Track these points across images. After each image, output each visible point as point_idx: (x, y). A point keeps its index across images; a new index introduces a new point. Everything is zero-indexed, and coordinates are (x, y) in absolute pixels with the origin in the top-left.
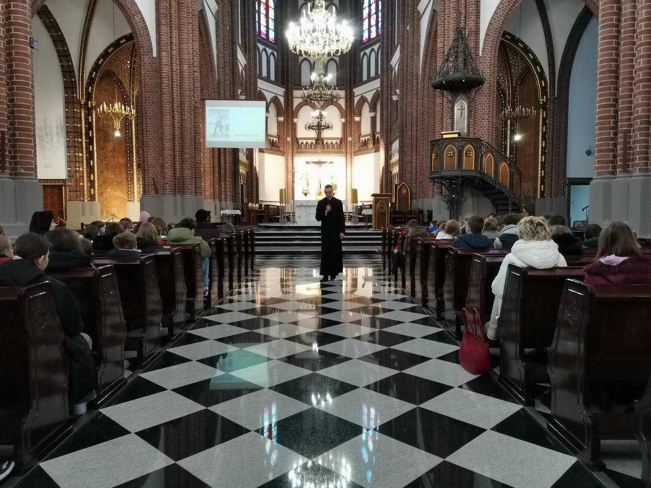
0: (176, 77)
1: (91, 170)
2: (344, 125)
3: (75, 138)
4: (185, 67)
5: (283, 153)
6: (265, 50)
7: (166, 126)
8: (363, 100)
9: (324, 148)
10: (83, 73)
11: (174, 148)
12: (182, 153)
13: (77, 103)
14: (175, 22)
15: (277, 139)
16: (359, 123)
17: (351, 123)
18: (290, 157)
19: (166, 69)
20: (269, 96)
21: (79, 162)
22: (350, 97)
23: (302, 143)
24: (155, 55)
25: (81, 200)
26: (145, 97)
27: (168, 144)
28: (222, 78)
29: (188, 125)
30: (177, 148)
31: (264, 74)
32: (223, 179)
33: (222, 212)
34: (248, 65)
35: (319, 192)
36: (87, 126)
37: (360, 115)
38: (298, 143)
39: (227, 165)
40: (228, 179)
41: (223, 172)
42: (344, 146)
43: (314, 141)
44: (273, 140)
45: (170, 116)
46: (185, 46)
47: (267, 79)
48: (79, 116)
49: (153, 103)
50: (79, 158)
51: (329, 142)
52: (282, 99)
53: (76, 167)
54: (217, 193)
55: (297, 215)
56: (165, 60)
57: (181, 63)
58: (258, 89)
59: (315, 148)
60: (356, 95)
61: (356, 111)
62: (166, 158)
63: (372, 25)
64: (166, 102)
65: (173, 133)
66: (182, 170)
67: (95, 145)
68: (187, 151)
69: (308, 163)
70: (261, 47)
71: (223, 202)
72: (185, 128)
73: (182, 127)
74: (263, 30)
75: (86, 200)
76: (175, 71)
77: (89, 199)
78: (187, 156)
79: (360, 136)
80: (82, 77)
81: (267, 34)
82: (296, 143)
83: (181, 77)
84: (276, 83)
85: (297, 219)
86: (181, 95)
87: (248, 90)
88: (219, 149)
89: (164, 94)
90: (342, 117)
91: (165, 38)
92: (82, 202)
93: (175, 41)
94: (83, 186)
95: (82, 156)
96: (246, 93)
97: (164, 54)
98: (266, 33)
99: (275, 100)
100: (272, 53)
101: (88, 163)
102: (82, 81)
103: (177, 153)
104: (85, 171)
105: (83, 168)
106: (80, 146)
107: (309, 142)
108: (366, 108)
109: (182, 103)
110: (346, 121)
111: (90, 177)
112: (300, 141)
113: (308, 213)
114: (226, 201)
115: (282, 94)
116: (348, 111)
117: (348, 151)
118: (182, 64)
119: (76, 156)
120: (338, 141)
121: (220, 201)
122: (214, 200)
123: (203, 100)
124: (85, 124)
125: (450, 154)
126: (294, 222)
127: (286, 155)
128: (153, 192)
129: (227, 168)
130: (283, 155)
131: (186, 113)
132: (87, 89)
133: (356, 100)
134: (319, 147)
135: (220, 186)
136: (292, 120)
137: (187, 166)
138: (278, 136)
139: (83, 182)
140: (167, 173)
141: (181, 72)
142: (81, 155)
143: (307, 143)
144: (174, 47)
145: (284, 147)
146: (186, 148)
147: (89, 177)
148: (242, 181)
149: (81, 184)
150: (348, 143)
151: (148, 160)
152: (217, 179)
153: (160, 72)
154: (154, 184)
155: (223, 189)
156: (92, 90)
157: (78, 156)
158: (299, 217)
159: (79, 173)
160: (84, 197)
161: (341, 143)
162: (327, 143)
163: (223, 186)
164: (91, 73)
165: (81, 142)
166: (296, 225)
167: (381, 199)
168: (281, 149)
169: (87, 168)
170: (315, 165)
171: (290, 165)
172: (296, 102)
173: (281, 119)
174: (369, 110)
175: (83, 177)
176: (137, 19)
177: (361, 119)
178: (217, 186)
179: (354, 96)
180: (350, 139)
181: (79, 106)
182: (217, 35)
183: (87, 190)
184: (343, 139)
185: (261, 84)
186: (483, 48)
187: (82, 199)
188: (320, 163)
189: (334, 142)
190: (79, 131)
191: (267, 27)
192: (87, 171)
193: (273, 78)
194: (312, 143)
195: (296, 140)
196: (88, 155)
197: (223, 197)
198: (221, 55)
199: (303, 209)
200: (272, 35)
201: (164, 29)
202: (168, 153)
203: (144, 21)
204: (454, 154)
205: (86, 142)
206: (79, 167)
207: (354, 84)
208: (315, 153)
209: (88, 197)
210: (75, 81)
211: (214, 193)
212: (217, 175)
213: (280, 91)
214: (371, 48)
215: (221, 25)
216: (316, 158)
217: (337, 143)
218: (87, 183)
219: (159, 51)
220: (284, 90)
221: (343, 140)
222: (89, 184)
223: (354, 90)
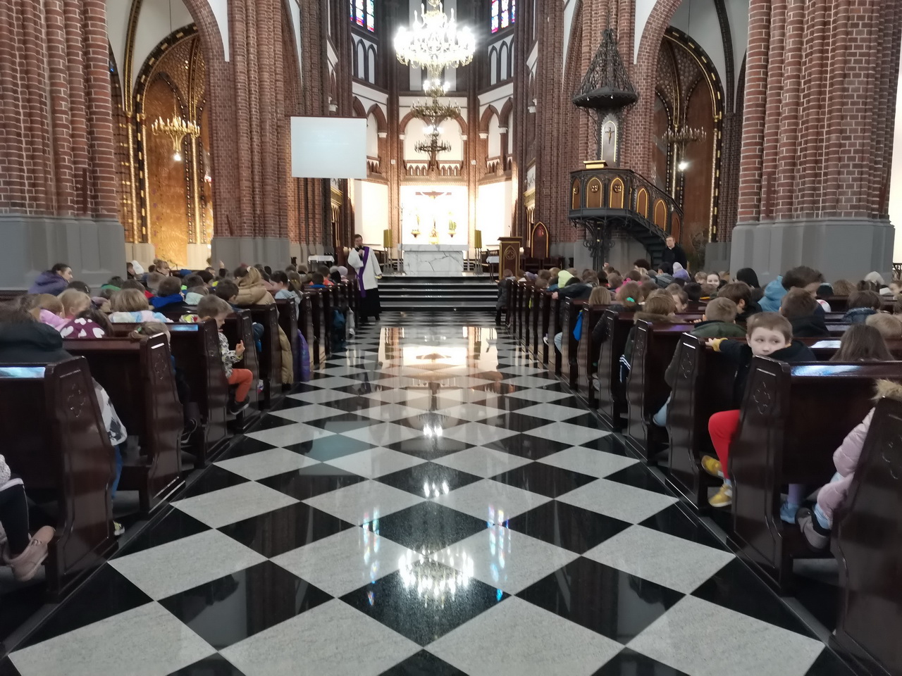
0: (254, 88)
1: (142, 203)
2: (466, 145)
3: (120, 161)
4: (266, 75)
5: (385, 181)
6: (361, 42)
7: (243, 150)
8: (491, 110)
9: (440, 174)
10: (129, 77)
11: (253, 178)
12: (263, 183)
13: (122, 116)
14: (253, 17)
15: (378, 162)
16: (486, 142)
17: (475, 142)
18: (395, 186)
19: (242, 78)
20: (367, 105)
21: (126, 192)
22: (473, 106)
23: (411, 167)
24: (227, 59)
25: (131, 242)
26: (216, 113)
27: (245, 173)
28: (308, 84)
29: (269, 148)
30: (257, 178)
31: (361, 74)
32: (310, 216)
33: (310, 258)
34: (340, 64)
35: (434, 232)
36: (136, 146)
37: (487, 130)
38: (405, 167)
39: (316, 198)
40: (317, 216)
41: (310, 206)
42: (465, 172)
43: (426, 165)
44: (373, 164)
45: (247, 137)
46: (264, 48)
47: (365, 82)
48: (125, 133)
49: (226, 120)
50: (126, 188)
51: (447, 166)
52: (384, 109)
53: (123, 199)
54: (303, 233)
55: (405, 263)
56: (241, 66)
57: (260, 70)
58: (353, 95)
59: (428, 174)
60: (481, 103)
61: (482, 125)
62: (244, 190)
63: (503, 10)
64: (242, 119)
65: (252, 159)
66: (263, 205)
67: (146, 171)
68: (270, 182)
69: (418, 194)
70: (356, 38)
71: (311, 245)
72: (266, 152)
73: (262, 152)
74: (359, 15)
75: (136, 242)
76: (253, 81)
77: (140, 240)
78: (269, 188)
79: (486, 158)
80: (129, 82)
81: (365, 21)
82: (402, 167)
83: (261, 87)
84: (376, 86)
85: (406, 268)
86: (261, 111)
87: (340, 97)
88: (306, 179)
89: (240, 109)
90: (463, 133)
91: (240, 38)
92: (131, 244)
93: (253, 41)
94: (132, 223)
95: (131, 186)
96: (338, 102)
97: (239, 58)
98: (362, 19)
99: (375, 110)
100: (371, 47)
101: (138, 194)
102: (129, 86)
103: (257, 185)
104: (134, 205)
105: (132, 200)
106: (127, 172)
107: (421, 166)
108: (495, 122)
109: (262, 122)
110: (469, 138)
111: (141, 212)
112: (408, 165)
113: (419, 260)
114: (315, 244)
115: (385, 102)
116: (471, 125)
117: (472, 179)
118: (262, 72)
119: (122, 184)
120: (458, 165)
121: (308, 244)
122: (300, 243)
123: (288, 116)
124: (134, 143)
125: (594, 189)
126: (402, 271)
127: (389, 183)
128: (227, 233)
129: (316, 202)
130: (386, 184)
131: (268, 134)
132: (135, 97)
133: (482, 110)
134: (433, 175)
135: (307, 225)
136: (398, 137)
137: (269, 200)
138: (380, 159)
139: (132, 219)
140: (245, 210)
141: (261, 81)
142: (128, 183)
143: (417, 168)
144: (252, 50)
145: (387, 172)
146: (268, 179)
147: (139, 212)
148: (334, 218)
149: (130, 221)
150: (471, 168)
151: (220, 192)
152: (303, 216)
153: (235, 81)
154: (229, 223)
155: (311, 229)
156: (141, 99)
157: (126, 185)
158: (409, 265)
159: (127, 207)
160: (133, 237)
161: (462, 167)
162: (443, 168)
163: (311, 226)
164: (139, 77)
165: (129, 167)
166: (404, 275)
167: (510, 244)
168: (384, 175)
169: (136, 201)
170: (428, 196)
171: (395, 196)
172: (403, 113)
173: (383, 135)
174: (498, 124)
175: (132, 212)
176: (204, 12)
177: (488, 137)
178: (303, 225)
179: (479, 106)
180: (473, 162)
181: (124, 119)
182: (302, 29)
183: (138, 228)
184: (465, 163)
185: (357, 89)
186: (639, 55)
187: (131, 240)
188: (434, 194)
189: (453, 166)
190: (125, 152)
191: (365, 12)
192: (137, 204)
193: (372, 80)
194: (424, 168)
195: (402, 163)
196: (137, 184)
197: (311, 239)
198: (307, 55)
199: (413, 255)
200: (371, 23)
201: (239, 26)
202: (245, 184)
203: (212, 15)
204: (599, 189)
205: (135, 167)
206: (127, 200)
207: (479, 89)
208: (428, 180)
209: (139, 237)
210: (120, 88)
211: (300, 234)
212: (303, 211)
213: (382, 98)
214: (501, 42)
215: (306, 14)
216: (429, 188)
217: (456, 168)
218: (138, 219)
219: (233, 54)
220: (387, 96)
221: (464, 165)
222: (140, 221)
223: (479, 97)
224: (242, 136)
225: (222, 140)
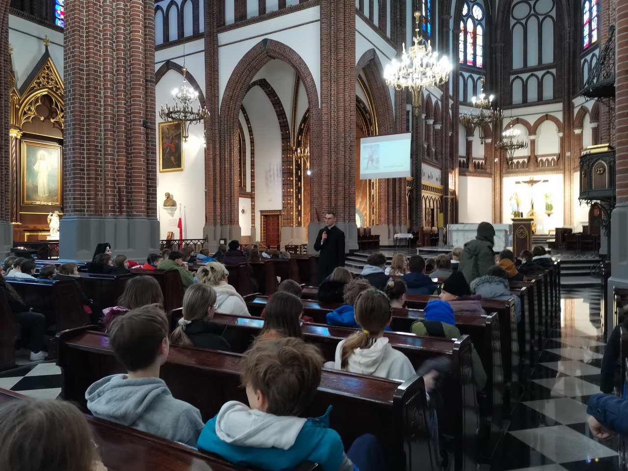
0: (333, 122)
1: (299, 202)
2: (562, 140)
3: (288, 177)
5: (489, 175)
6: (471, 76)
7: (324, 164)
8: (584, 111)
9: (538, 166)
10: (294, 126)
11: (330, 182)
12: (337, 186)
13: (290, 150)
15: (484, 161)
16: (580, 137)
17: (569, 137)
18: (498, 178)
19: (325, 117)
21: (290, 196)
22: (568, 109)
23: (513, 163)
24: (320, 107)
25: (291, 226)
26: (313, 142)
27: (325, 180)
29: (342, 162)
30: (333, 182)
32: (397, 205)
33: (395, 236)
34: (444, 95)
36: (297, 167)
37: (581, 126)
38: (508, 163)
41: (397, 199)
42: (561, 162)
43: (526, 160)
44: (479, 163)
45: (328, 156)
46: (341, 95)
48: (291, 160)
49: (318, 146)
50: (290, 193)
51: (544, 159)
53: (288, 200)
54: (391, 218)
56: (324, 110)
58: (461, 115)
59: (527, 167)
60: (575, 106)
61: (576, 123)
63: (593, 29)
64: (325, 144)
65: (330, 169)
66: (336, 200)
67: (302, 182)
68: (341, 184)
69: (518, 183)
70: (466, 74)
71: (397, 227)
72: (339, 164)
73: (337, 165)
74: (470, 58)
75: (294, 226)
76: (332, 118)
77: (297, 225)
78: (340, 189)
79: (581, 149)
80: (294, 129)
81: (474, 61)
82: (505, 163)
83: (338, 122)
86: (338, 137)
89: (323, 138)
90: (559, 131)
91: (324, 92)
92: (291, 228)
93: (333, 92)
94: (293, 215)
97: (324, 105)
98: (472, 60)
101: (297, 196)
102: (294, 132)
103: (333, 187)
104: (294, 203)
105: (293, 200)
106: (292, 183)
108: (587, 119)
109: (338, 144)
110: (564, 135)
111: (298, 208)
112: (511, 161)
113: (466, 237)
114: (400, 225)
116: (566, 124)
117: (567, 168)
118: (339, 111)
119: (288, 191)
120: (555, 158)
121: (394, 225)
122: (388, 225)
124: (296, 166)
127: (493, 176)
128: (316, 220)
130: (491, 177)
132: (298, 138)
133: (576, 111)
134: (532, 168)
135: (394, 212)
136: (501, 140)
137: (341, 196)
138: (486, 159)
139: (293, 212)
140: (324, 204)
141: (338, 117)
142: (292, 190)
143: (519, 162)
144: (332, 98)
145: (491, 168)
146: (339, 182)
147: (297, 207)
149: (292, 213)
150: (566, 159)
151: (313, 193)
153: (321, 120)
154: (317, 213)
155: (397, 215)
156: (301, 138)
157: (290, 191)
158: (457, 241)
159: (290, 205)
160: (293, 223)
161: (558, 159)
162: (542, 160)
163: (398, 212)
164: (301, 125)
165: (293, 180)
168: (488, 170)
169: (296, 201)
170: (527, 184)
171: (498, 186)
172: (506, 122)
173: (489, 141)
174: (589, 121)
175: (293, 207)
177: (582, 132)
178: (391, 212)
179: (573, 108)
180: (568, 154)
181: (291, 152)
183: (296, 217)
184: (561, 155)
185: (465, 110)
187: (292, 225)
188: (532, 182)
189: (550, 158)
190: (291, 172)
191: (475, 55)
192: (296, 203)
194: (524, 162)
195: (505, 160)
196: (297, 190)
197: (397, 221)
199: (461, 234)
200: (480, 62)
201: (325, 84)
202: (325, 187)
205: (295, 180)
206: (290, 200)
207: (573, 95)
208: (527, 172)
209: (296, 223)
210: (289, 133)
211: (388, 218)
212: (391, 202)
214: (591, 54)
216: (527, 178)
217: (553, 159)
218: (296, 212)
219: (322, 103)
221: (560, 156)
222: (297, 213)
223: (573, 101)
224: (324, 155)
225: (315, 159)
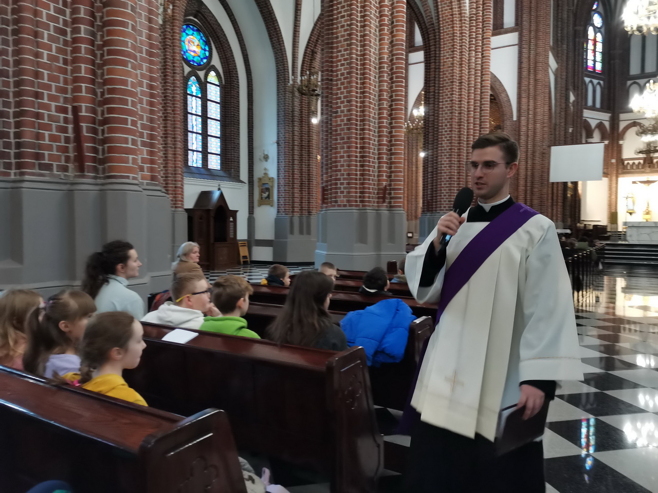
0: (530, 133)
4: (538, 125)
5: (606, 175)
9: (654, 167)
11: (526, 185)
12: (532, 187)
18: (614, 178)
19: (523, 129)
20: (593, 123)
24: (515, 118)
27: (522, 182)
29: (538, 167)
31: (590, 103)
34: (576, 100)
35: (647, 211)
39: (560, 192)
40: (559, 204)
46: (538, 110)
47: (593, 108)
52: (607, 124)
55: (628, 234)
56: (523, 122)
57: (535, 122)
58: (584, 118)
62: (520, 192)
65: (526, 173)
68: (536, 186)
69: (634, 182)
72: (535, 169)
76: (530, 130)
78: (536, 190)
81: (594, 67)
82: (621, 164)
83: (535, 133)
84: (603, 109)
85: (628, 238)
86: (534, 146)
87: (575, 122)
91: (524, 107)
93: (531, 107)
96: (573, 125)
97: (523, 118)
99: (600, 126)
100: (599, 83)
103: (528, 188)
109: (534, 152)
112: (626, 162)
115: (608, 119)
126: (625, 240)
127: (610, 176)
129: (560, 195)
130: (607, 177)
137: (535, 197)
141: (535, 129)
143: (634, 163)
144: (530, 112)
145: (608, 169)
153: (519, 131)
166: (627, 243)
170: (643, 184)
171: (614, 185)
173: (606, 142)
176: (503, 95)
182: (556, 88)
188: (648, 182)
193: (598, 105)
194: (639, 163)
198: (558, 104)
200: (599, 67)
201: (524, 100)
202: (522, 188)
203: (508, 96)
213: (605, 117)
215: (559, 80)
216: (645, 178)
219: (519, 116)
220: (609, 115)
